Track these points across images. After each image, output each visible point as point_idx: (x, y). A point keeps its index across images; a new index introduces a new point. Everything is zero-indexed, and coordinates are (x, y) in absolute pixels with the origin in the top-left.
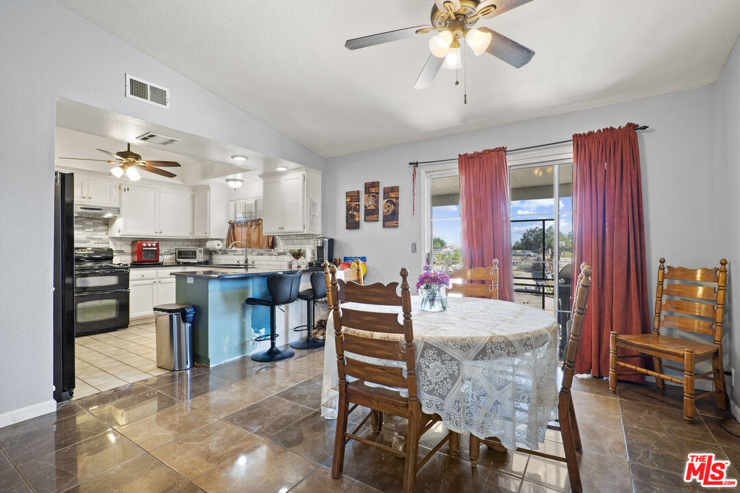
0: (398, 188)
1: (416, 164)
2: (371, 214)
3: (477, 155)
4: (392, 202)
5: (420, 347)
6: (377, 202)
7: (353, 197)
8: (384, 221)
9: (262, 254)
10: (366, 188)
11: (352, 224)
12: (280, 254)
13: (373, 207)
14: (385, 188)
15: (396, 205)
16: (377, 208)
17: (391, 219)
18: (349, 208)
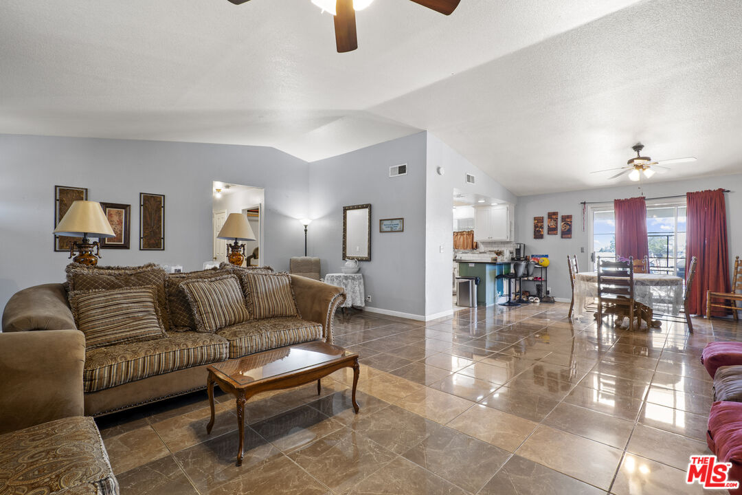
0: (571, 216)
1: (585, 203)
2: (552, 230)
3: (626, 200)
4: (568, 224)
5: (635, 282)
6: (557, 223)
7: (539, 221)
8: (562, 235)
9: (466, 253)
10: (549, 216)
11: (538, 235)
12: (481, 253)
13: (554, 226)
14: (562, 216)
15: (570, 226)
16: (557, 227)
17: (567, 233)
18: (536, 226)
